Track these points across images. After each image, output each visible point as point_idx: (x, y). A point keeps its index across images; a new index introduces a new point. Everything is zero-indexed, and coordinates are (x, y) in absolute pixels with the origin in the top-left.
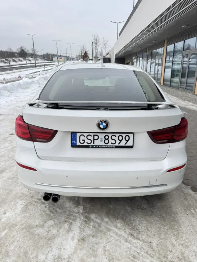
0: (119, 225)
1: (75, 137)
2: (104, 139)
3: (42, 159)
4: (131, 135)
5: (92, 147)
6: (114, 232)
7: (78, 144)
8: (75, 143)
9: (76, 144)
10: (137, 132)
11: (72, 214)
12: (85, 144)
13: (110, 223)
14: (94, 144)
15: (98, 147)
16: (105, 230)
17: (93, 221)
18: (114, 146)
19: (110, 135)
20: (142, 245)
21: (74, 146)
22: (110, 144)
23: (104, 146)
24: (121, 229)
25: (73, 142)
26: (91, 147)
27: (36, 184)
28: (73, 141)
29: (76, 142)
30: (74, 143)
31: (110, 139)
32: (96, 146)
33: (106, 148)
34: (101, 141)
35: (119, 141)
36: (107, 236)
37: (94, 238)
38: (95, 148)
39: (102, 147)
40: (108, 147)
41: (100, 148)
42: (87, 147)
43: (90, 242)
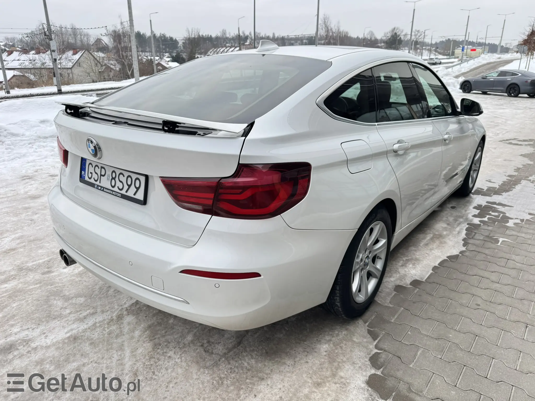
1: (85, 166)
2: (111, 177)
3: (64, 194)
4: (143, 179)
6: (120, 356)
9: (85, 177)
12: (92, 180)
14: (100, 182)
15: (103, 189)
16: (115, 345)
18: (120, 193)
19: (118, 172)
21: (82, 180)
22: (116, 189)
23: (109, 190)
24: (135, 358)
26: (96, 186)
28: (83, 172)
29: (85, 174)
30: (83, 174)
31: (117, 179)
32: (101, 187)
34: (108, 180)
35: (127, 187)
36: (106, 354)
37: (90, 346)
38: (100, 190)
39: (107, 191)
40: (114, 193)
41: (105, 192)
42: (92, 185)
43: (79, 348)
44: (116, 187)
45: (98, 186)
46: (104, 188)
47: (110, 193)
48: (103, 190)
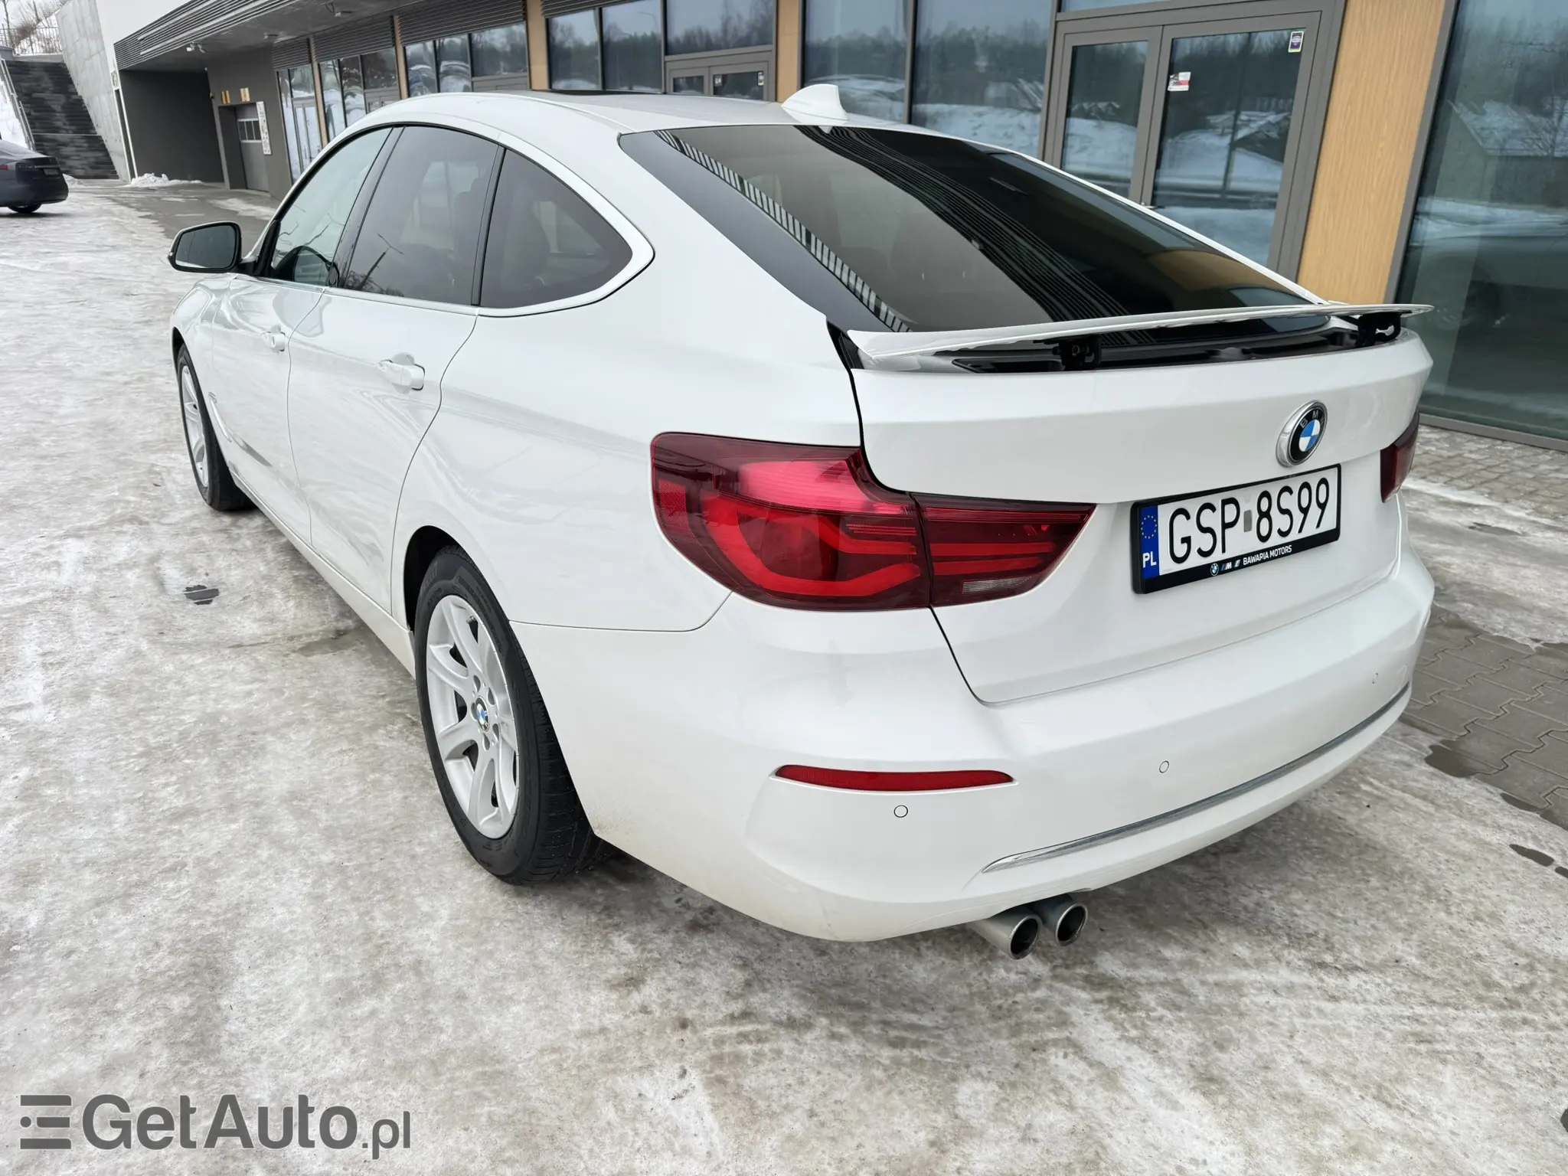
0: (1242, 950)
1: (1153, 527)
2: (1255, 516)
3: (995, 706)
4: (1331, 477)
5: (1222, 568)
6: (1260, 989)
7: (1167, 566)
8: (1153, 564)
9: (1157, 567)
10: (1347, 463)
11: (1015, 1002)
12: (1195, 561)
13: (1201, 959)
14: (1224, 551)
15: (1238, 563)
16: (1220, 998)
17: (1139, 984)
18: (1288, 544)
19: (1274, 490)
20: (1390, 985)
21: (1147, 581)
22: (1275, 540)
23: (1258, 552)
24: (1266, 961)
25: (1145, 560)
26: (1215, 569)
27: (990, 868)
28: (1147, 557)
29: (1156, 559)
30: (1148, 563)
31: (1275, 513)
32: (1233, 560)
33: (1267, 560)
34: (1247, 528)
35: (1302, 516)
36: (1258, 1018)
37: (1231, 1050)
38: (1233, 569)
39: (1253, 559)
40: (1273, 553)
41: (1250, 565)
42: (1201, 573)
43: (1239, 1073)
44: (1275, 532)
45: (1221, 563)
46: (1241, 557)
47: (1263, 561)
48: (1241, 566)
